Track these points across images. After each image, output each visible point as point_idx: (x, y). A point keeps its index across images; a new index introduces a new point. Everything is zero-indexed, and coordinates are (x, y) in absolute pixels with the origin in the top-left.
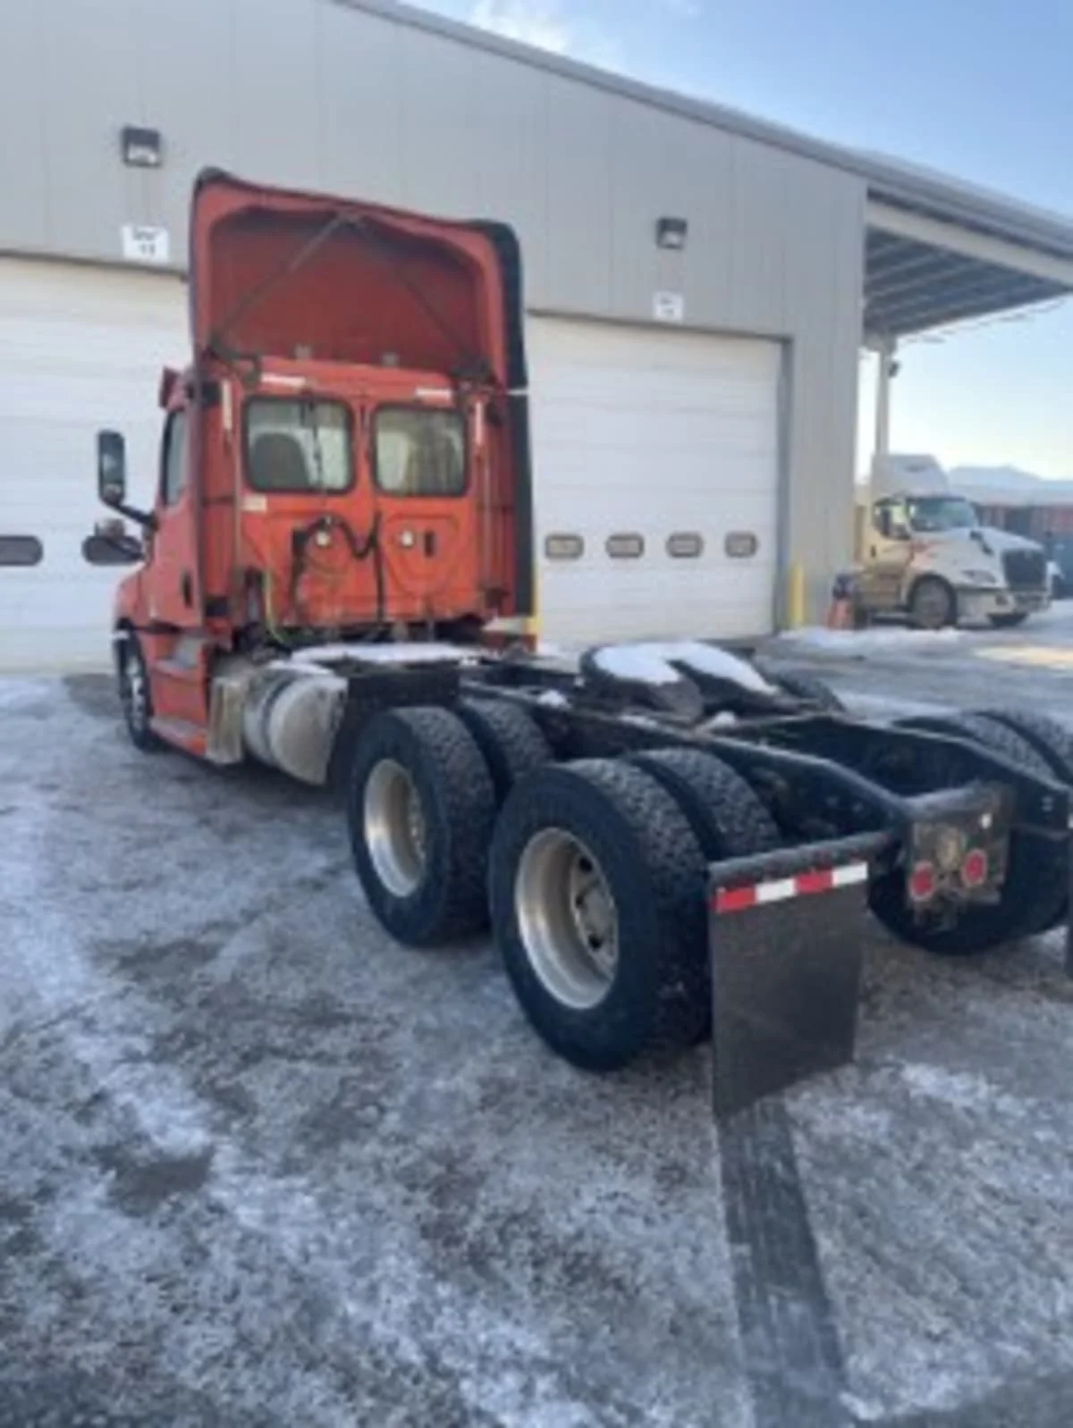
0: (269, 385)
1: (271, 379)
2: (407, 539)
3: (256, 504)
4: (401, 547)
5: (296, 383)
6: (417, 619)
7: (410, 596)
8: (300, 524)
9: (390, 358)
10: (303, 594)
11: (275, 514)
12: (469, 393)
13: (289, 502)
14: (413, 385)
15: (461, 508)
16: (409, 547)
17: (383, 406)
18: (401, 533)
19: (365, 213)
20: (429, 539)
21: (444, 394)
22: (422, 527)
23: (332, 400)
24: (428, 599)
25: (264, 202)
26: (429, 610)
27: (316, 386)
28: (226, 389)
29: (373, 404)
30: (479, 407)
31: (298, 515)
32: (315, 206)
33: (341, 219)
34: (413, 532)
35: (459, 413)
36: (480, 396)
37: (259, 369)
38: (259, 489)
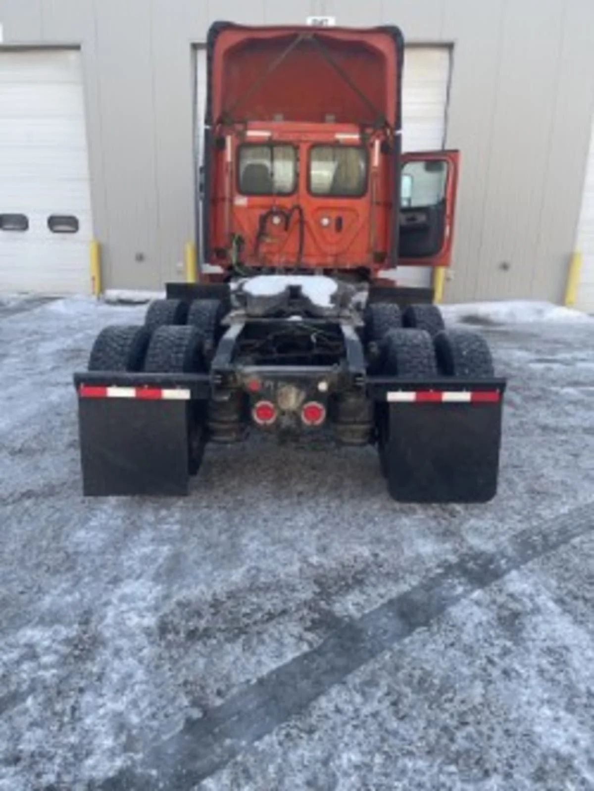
0: (251, 136)
1: (252, 134)
2: (325, 221)
3: (241, 201)
4: (321, 226)
5: (265, 134)
6: (329, 267)
7: (325, 255)
8: (264, 212)
9: (330, 117)
10: (263, 249)
11: (250, 207)
12: (371, 134)
13: (259, 200)
14: (334, 132)
15: (361, 205)
16: (326, 227)
17: (315, 145)
18: (323, 217)
20: (339, 224)
21: (356, 137)
22: (334, 214)
23: (285, 144)
24: (336, 256)
25: (255, 35)
26: (336, 262)
27: (276, 137)
28: (229, 140)
29: (308, 144)
30: (377, 143)
31: (263, 207)
32: (286, 33)
33: (300, 38)
34: (329, 218)
35: (364, 147)
36: (378, 137)
37: (246, 129)
38: (243, 193)
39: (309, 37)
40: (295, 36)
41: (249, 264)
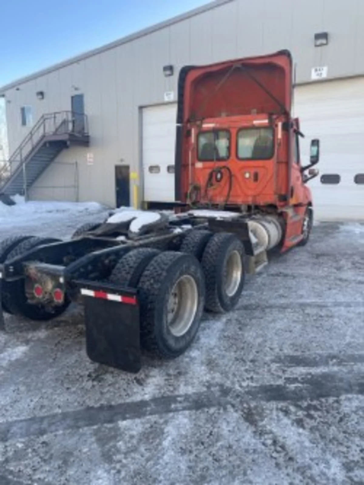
0: (205, 128)
1: (205, 126)
2: (247, 176)
3: (199, 165)
4: (244, 179)
5: (211, 125)
6: (249, 204)
7: (246, 196)
8: (211, 171)
9: (254, 111)
10: (210, 193)
11: (204, 168)
12: (276, 119)
13: (209, 164)
14: (253, 120)
15: (270, 164)
16: (247, 179)
17: (241, 129)
18: (245, 173)
19: (242, 62)
20: (256, 177)
21: (266, 121)
22: (253, 171)
24: (254, 197)
25: (209, 70)
26: (254, 200)
27: (218, 126)
28: (193, 131)
29: (237, 129)
30: (280, 125)
31: (210, 168)
32: (225, 66)
33: (234, 67)
34: (250, 173)
35: (272, 127)
36: (280, 120)
37: (202, 123)
38: (200, 160)
39: (239, 65)
40: (231, 67)
41: (203, 201)
